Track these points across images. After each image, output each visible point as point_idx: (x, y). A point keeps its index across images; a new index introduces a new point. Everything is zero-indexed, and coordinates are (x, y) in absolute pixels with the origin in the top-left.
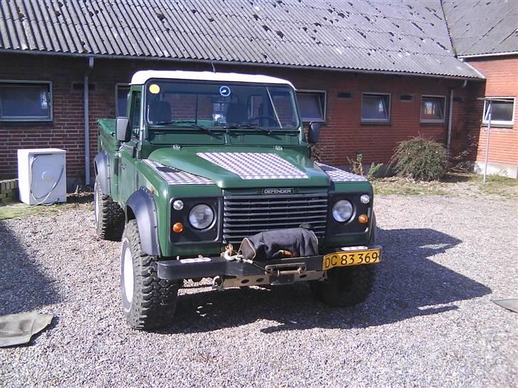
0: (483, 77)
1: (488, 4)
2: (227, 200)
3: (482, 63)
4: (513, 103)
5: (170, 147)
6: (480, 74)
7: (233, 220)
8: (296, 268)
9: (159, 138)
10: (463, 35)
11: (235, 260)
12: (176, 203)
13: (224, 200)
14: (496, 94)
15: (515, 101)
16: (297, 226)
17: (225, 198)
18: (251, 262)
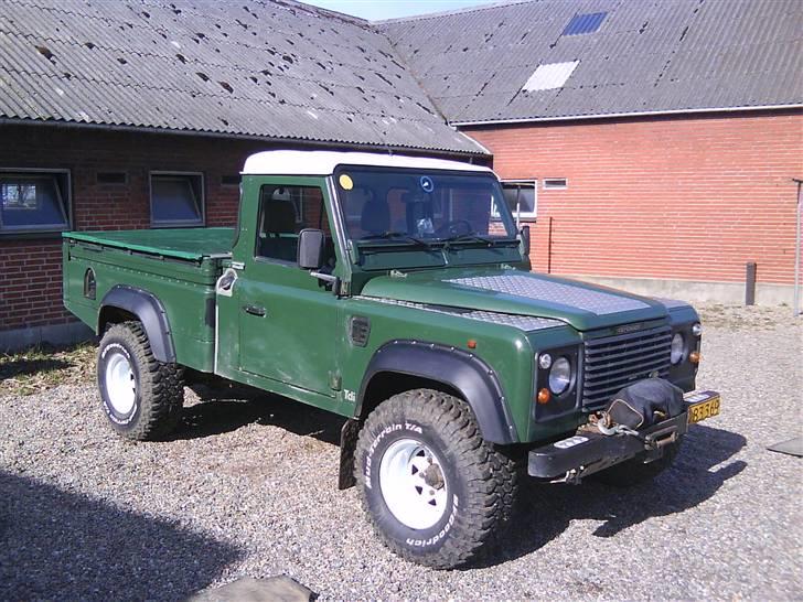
0: (488, 153)
1: (465, 50)
2: (588, 348)
3: (486, 133)
4: (533, 188)
5: (385, 274)
6: (484, 148)
7: (596, 376)
8: (668, 435)
9: (372, 261)
10: (443, 93)
11: (616, 433)
12: (543, 360)
13: (584, 348)
14: (509, 176)
15: (536, 186)
16: (647, 376)
17: (586, 344)
18: (636, 433)
